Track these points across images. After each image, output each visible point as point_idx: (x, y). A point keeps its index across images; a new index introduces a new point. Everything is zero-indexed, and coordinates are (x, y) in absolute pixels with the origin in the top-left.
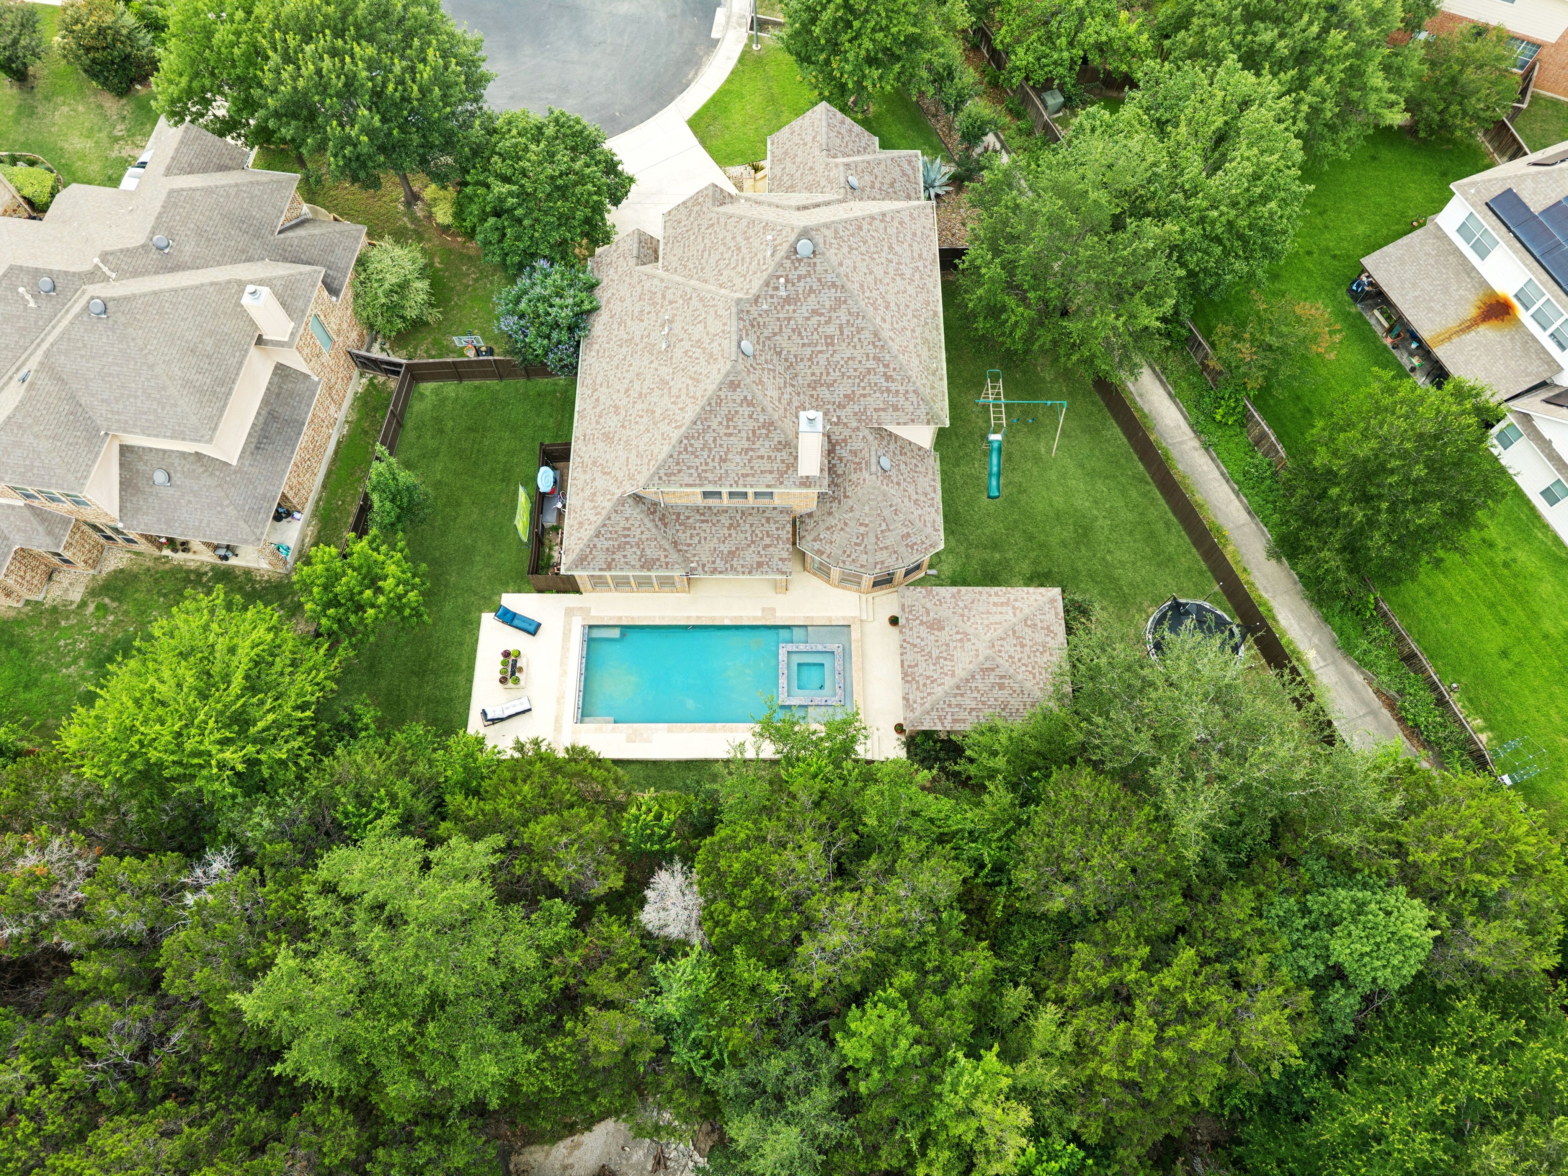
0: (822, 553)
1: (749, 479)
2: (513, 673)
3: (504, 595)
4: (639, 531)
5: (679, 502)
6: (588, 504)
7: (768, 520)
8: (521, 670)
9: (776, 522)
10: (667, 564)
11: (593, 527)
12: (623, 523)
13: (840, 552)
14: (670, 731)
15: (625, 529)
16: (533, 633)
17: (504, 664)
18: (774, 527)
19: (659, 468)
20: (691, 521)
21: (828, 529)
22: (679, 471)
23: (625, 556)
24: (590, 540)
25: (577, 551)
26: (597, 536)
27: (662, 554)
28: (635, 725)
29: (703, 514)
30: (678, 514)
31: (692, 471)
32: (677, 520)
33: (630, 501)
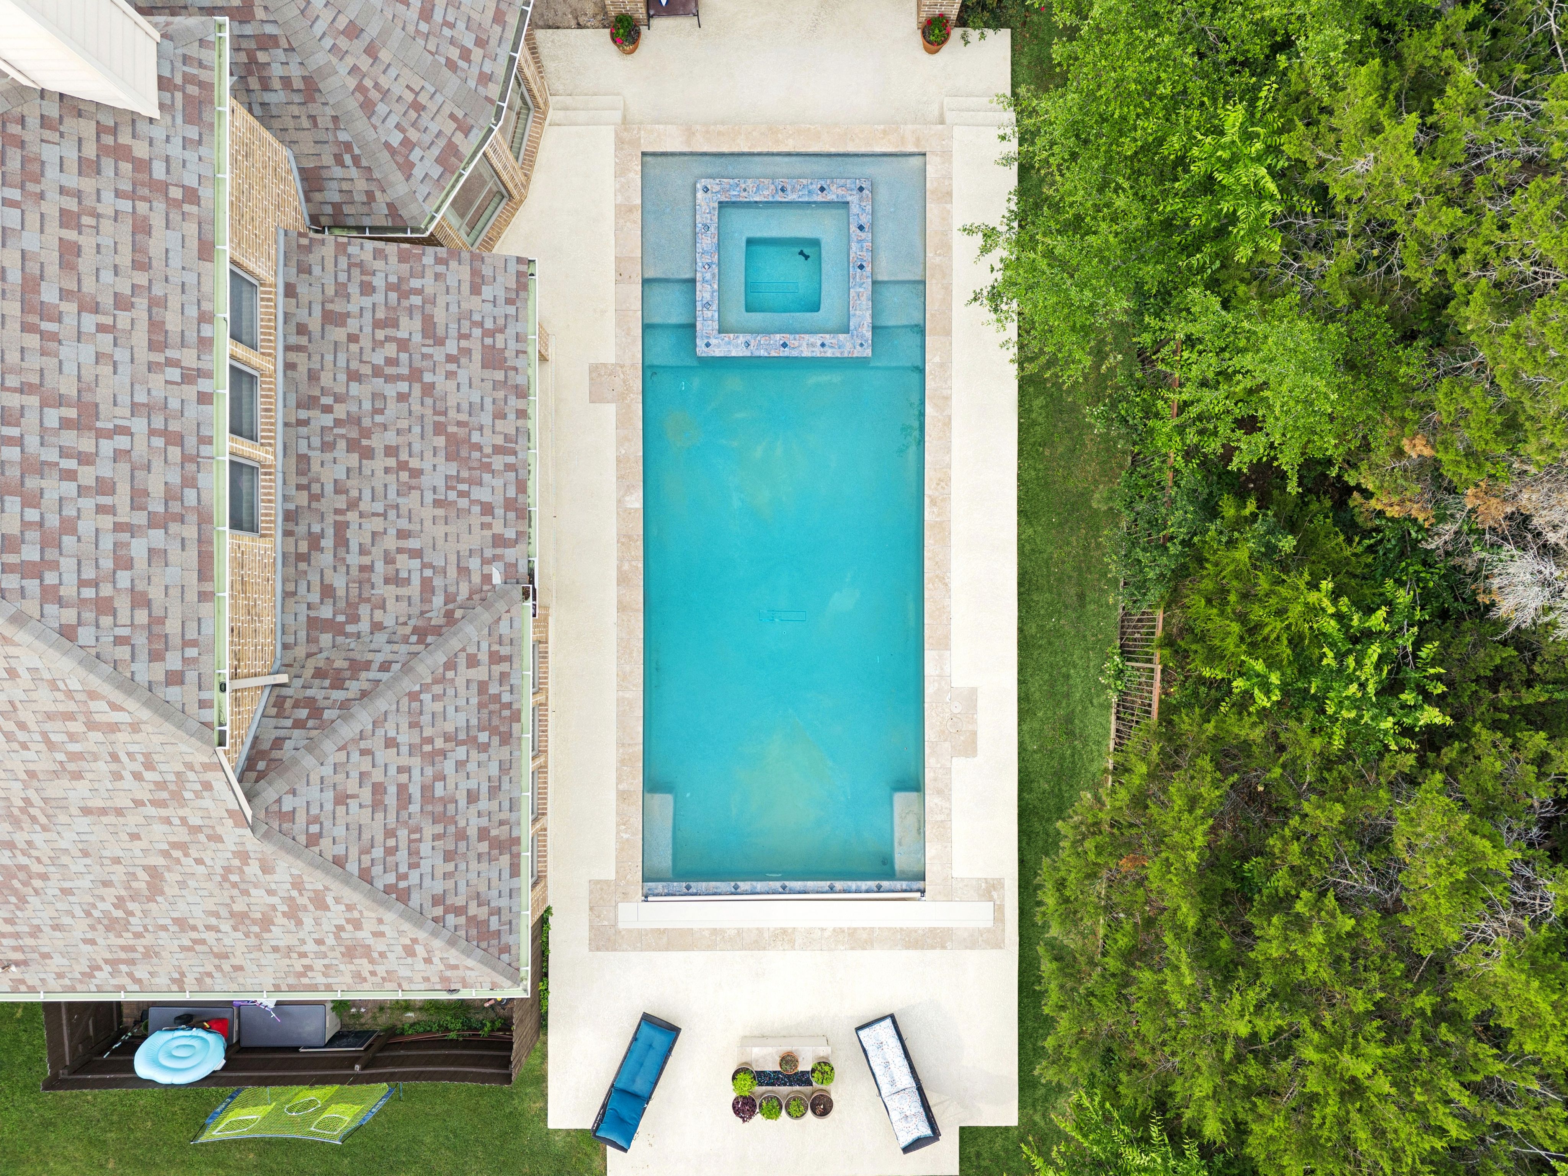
0: (451, 150)
1: (173, 322)
2: (803, 1079)
3: (554, 1123)
4: (383, 755)
5: (269, 621)
6: (279, 935)
7: (331, 318)
8: (788, 1059)
9: (342, 291)
10: (495, 658)
11: (369, 913)
12: (356, 812)
13: (453, 82)
14: (945, 643)
15: (377, 804)
16: (672, 1031)
17: (774, 1108)
18: (357, 302)
19: (129, 685)
20: (339, 582)
21: (368, 107)
22: (140, 600)
23: (472, 797)
24: (418, 917)
25: (454, 956)
26: (404, 896)
27: (464, 673)
28: (930, 735)
29: (315, 542)
30: (314, 624)
31: (138, 548)
32: (338, 630)
33: (269, 793)
